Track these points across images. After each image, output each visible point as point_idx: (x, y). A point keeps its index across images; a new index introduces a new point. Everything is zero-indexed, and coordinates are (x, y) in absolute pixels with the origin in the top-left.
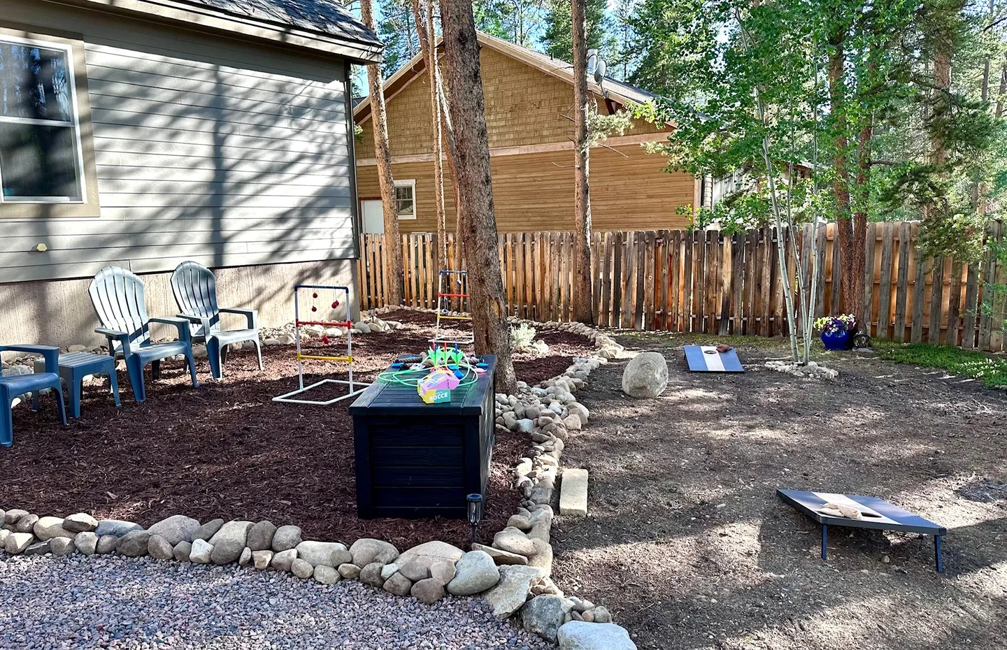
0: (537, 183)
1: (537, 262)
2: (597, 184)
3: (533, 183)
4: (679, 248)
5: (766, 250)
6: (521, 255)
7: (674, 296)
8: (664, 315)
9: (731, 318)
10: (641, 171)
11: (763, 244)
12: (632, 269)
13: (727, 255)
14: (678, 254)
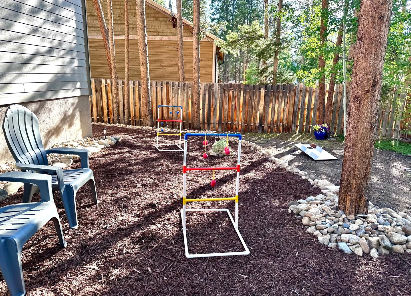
0: (134, 55)
1: (165, 97)
2: (167, 59)
3: (132, 55)
4: (240, 92)
5: (280, 94)
6: (155, 93)
7: (237, 115)
8: (232, 124)
9: (263, 125)
10: (188, 54)
11: (279, 92)
12: (217, 102)
13: (262, 96)
14: (240, 95)
